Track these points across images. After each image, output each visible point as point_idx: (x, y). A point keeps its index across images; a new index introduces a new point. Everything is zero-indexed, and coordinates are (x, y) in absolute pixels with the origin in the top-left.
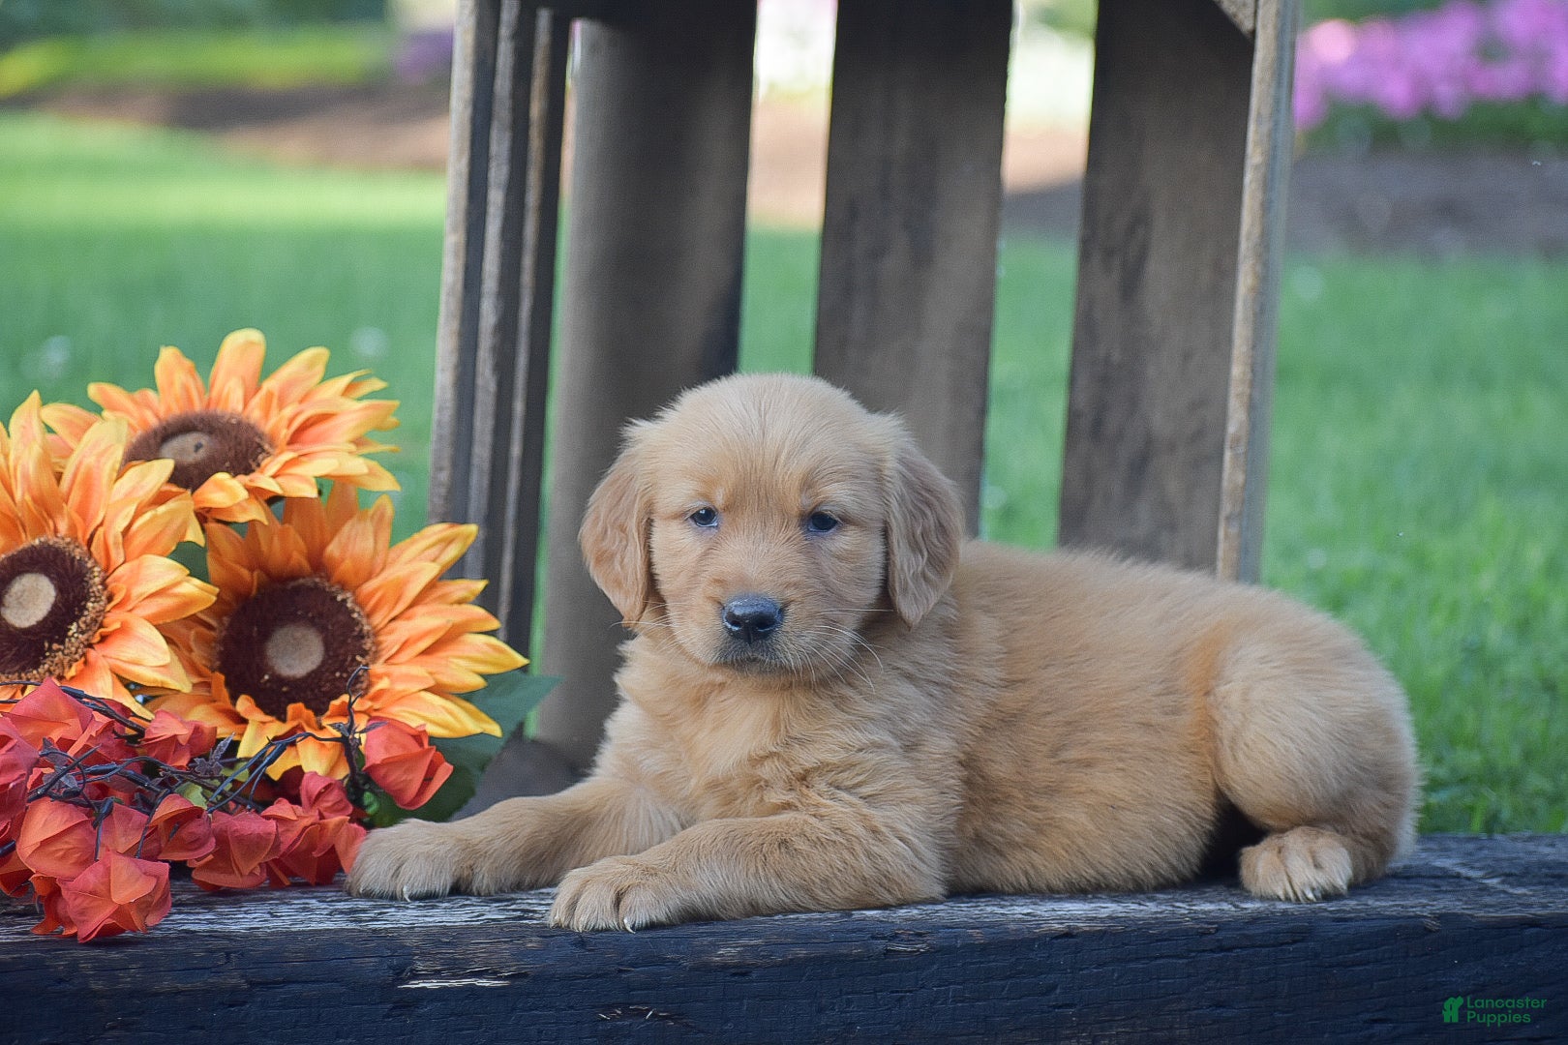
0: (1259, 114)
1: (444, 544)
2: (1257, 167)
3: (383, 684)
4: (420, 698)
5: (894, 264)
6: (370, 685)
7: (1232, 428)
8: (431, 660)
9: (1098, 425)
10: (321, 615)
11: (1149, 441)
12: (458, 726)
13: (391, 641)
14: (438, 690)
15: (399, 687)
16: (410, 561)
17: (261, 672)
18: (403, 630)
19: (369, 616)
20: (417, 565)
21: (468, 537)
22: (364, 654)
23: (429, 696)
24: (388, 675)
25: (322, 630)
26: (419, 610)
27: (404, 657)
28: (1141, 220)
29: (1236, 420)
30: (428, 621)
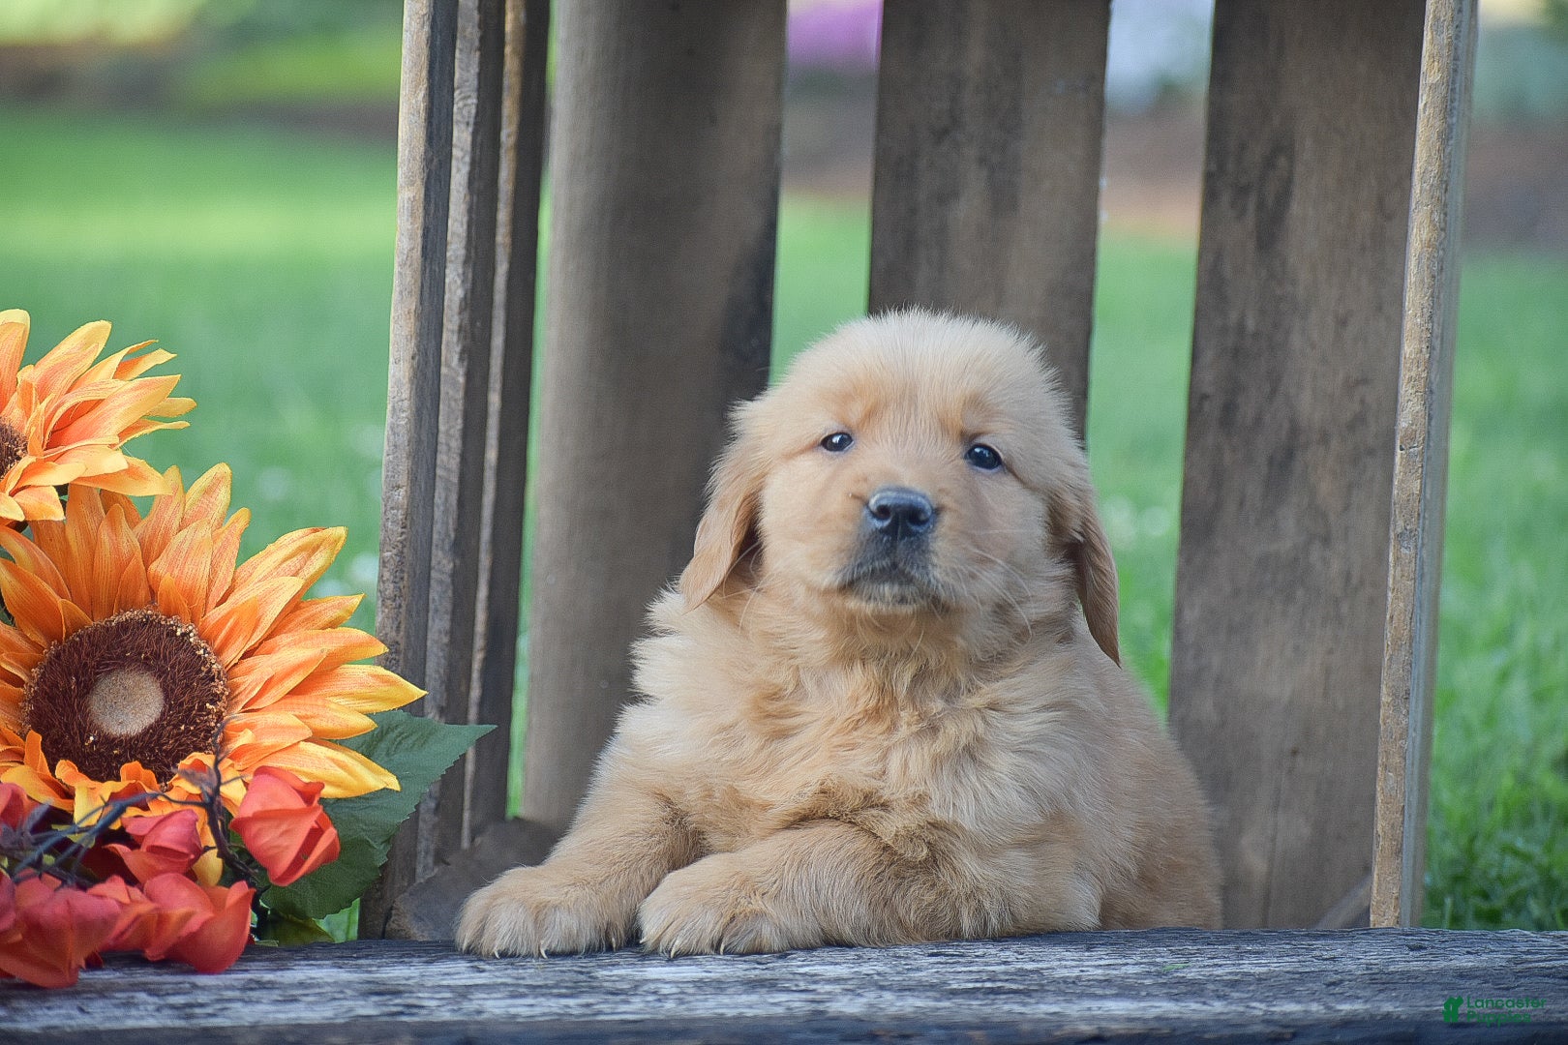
0: (1436, 19)
1: (304, 554)
2: (1433, 87)
3: (244, 739)
4: (301, 751)
5: (968, 210)
6: (226, 740)
7: (1404, 423)
8: (306, 704)
9: (1229, 409)
10: (157, 656)
11: (1295, 430)
12: (353, 782)
13: (250, 681)
14: (319, 738)
15: (268, 741)
16: (265, 578)
17: (84, 733)
18: (264, 666)
19: (218, 653)
20: (276, 582)
21: (336, 542)
22: (215, 699)
23: (312, 747)
24: (251, 726)
25: (160, 674)
26: (283, 639)
27: (267, 701)
28: (1282, 148)
29: (1410, 411)
30: (294, 653)
